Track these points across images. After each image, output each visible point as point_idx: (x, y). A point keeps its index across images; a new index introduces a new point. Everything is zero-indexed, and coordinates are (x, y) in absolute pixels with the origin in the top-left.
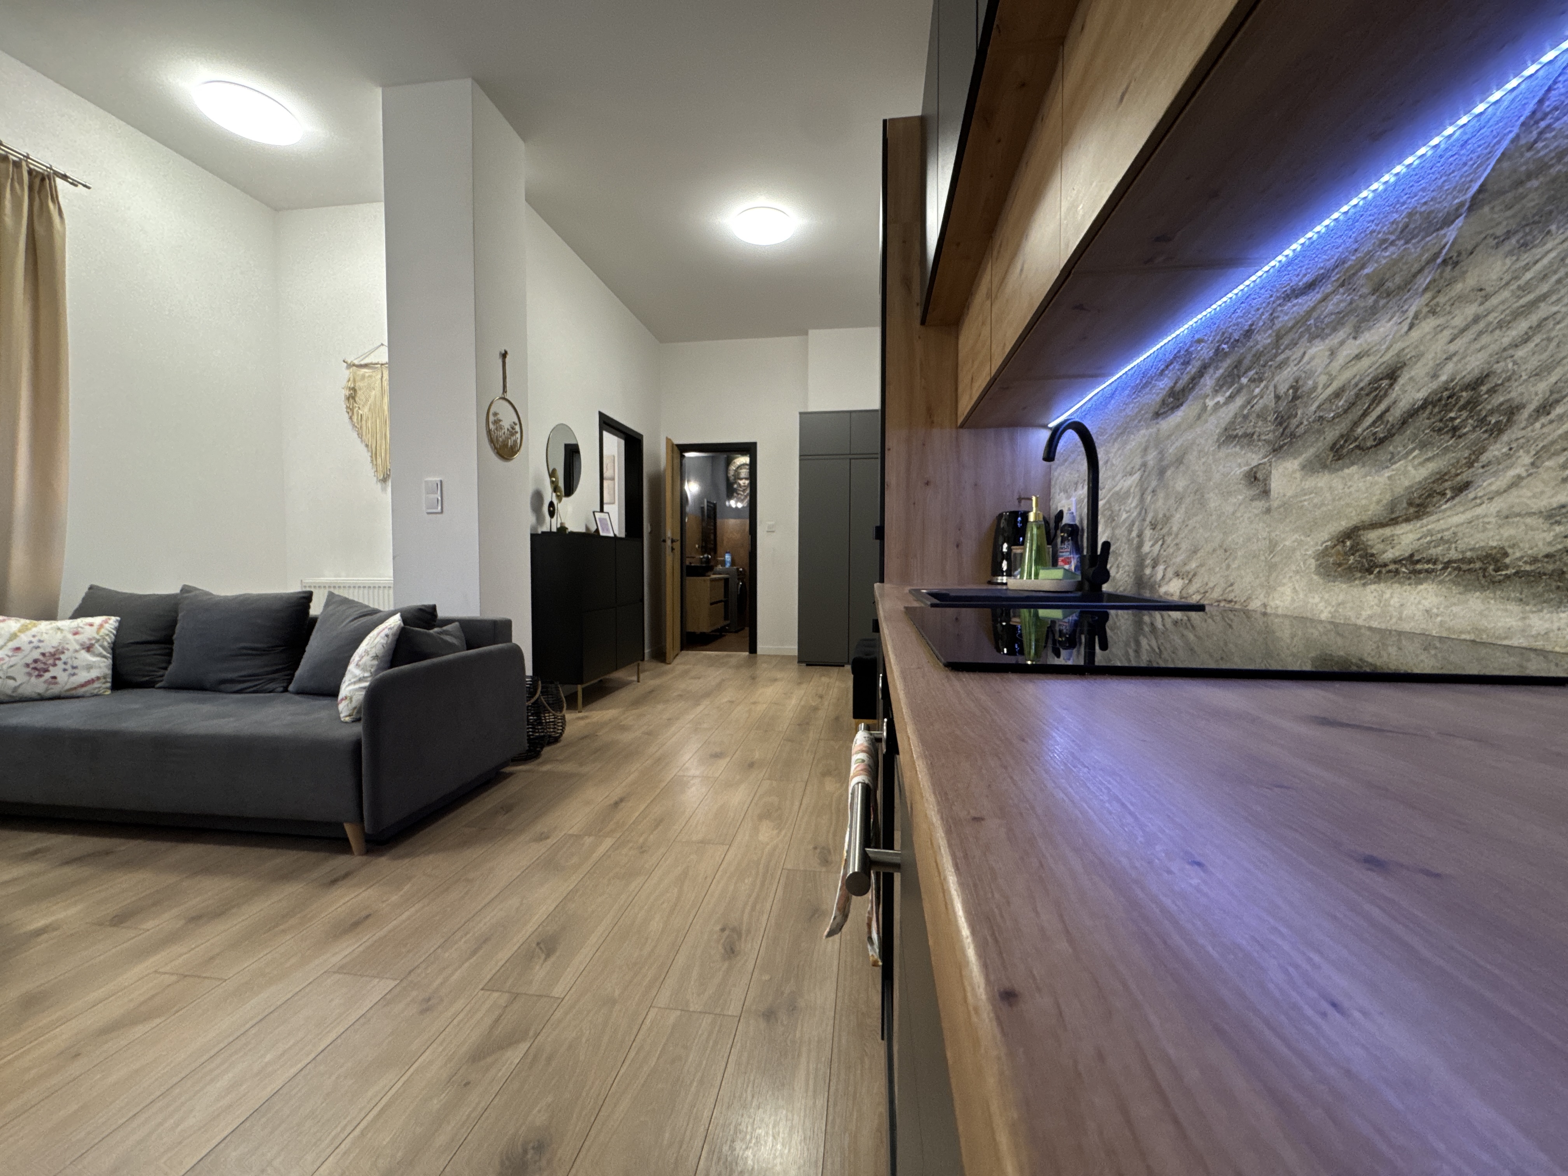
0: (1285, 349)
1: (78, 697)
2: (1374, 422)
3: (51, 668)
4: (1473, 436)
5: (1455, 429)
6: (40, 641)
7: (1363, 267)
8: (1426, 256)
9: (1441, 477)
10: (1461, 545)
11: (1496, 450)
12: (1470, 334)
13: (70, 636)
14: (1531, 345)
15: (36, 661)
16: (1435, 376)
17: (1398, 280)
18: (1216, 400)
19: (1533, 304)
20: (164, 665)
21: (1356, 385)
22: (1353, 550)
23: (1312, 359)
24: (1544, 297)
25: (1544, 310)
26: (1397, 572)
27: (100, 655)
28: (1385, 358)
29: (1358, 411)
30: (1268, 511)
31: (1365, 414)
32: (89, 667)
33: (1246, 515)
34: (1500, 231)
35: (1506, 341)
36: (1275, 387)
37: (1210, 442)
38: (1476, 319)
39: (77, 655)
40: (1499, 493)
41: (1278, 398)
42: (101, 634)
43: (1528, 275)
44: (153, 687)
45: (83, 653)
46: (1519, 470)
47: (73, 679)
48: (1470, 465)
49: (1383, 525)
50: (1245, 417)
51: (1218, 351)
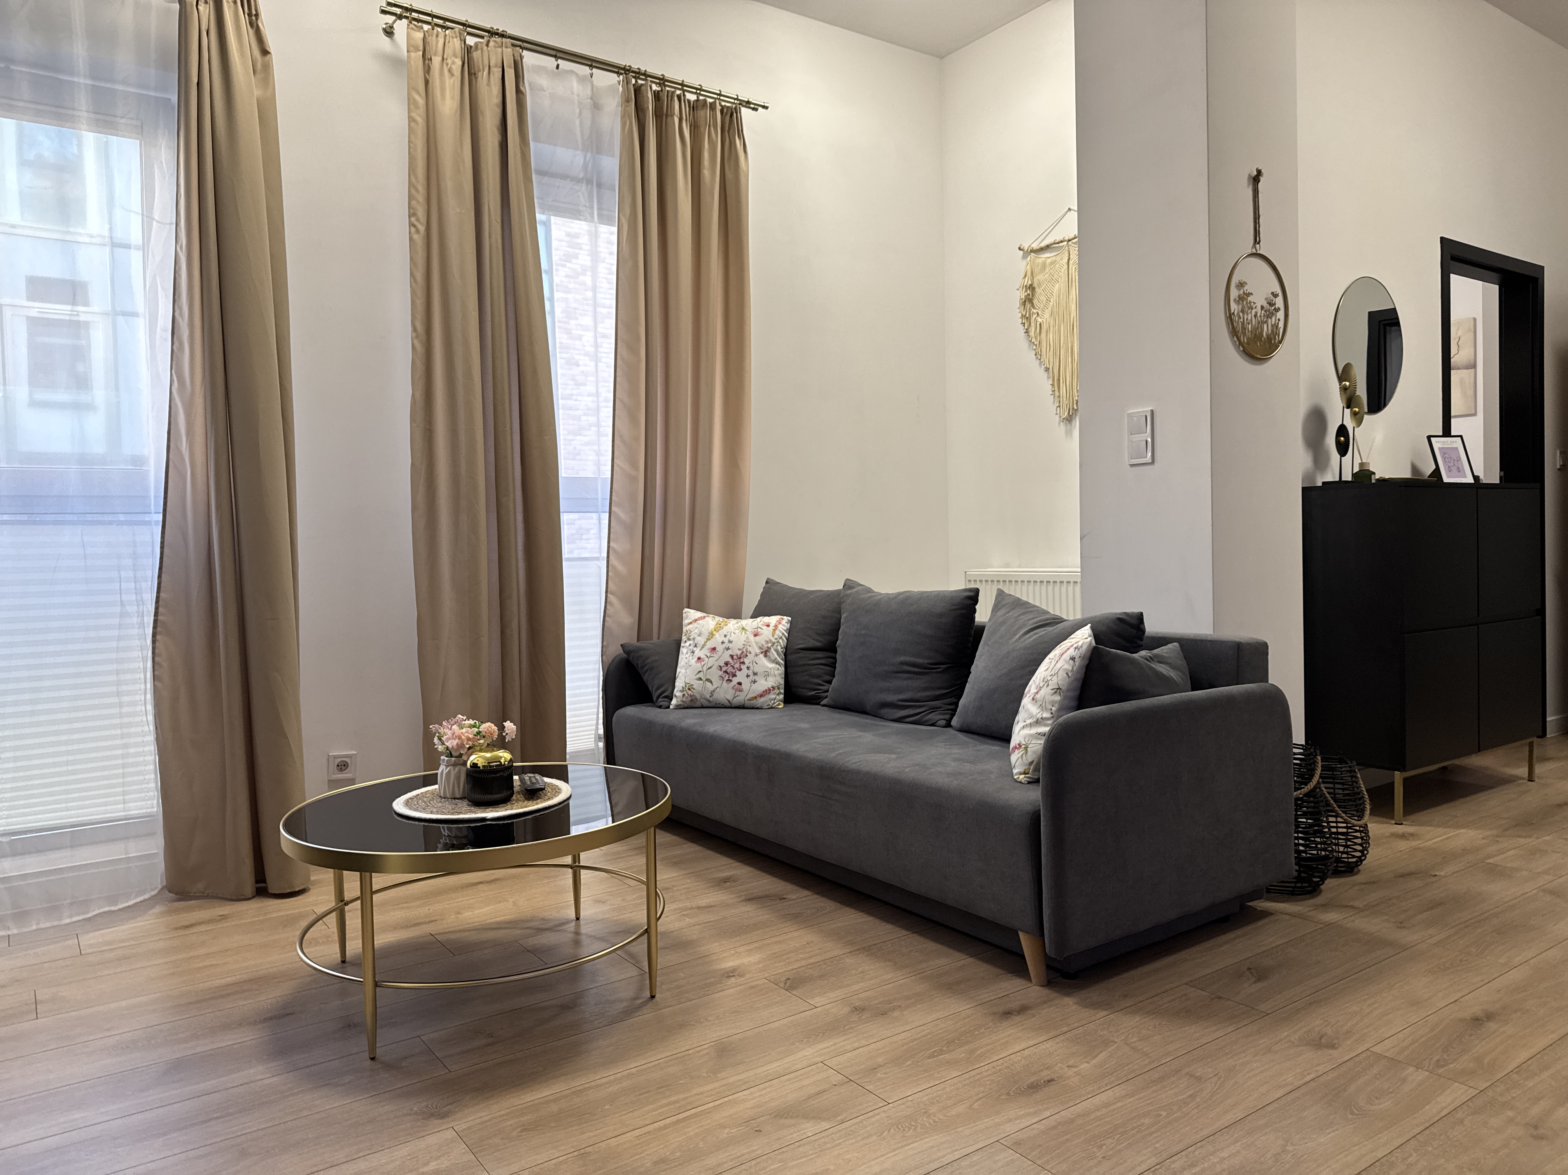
1: (758, 708)
3: (738, 673)
6: (730, 642)
13: (752, 638)
15: (727, 664)
20: (828, 678)
27: (775, 661)
32: (767, 675)
39: (756, 659)
42: (776, 637)
44: (818, 704)
45: (762, 656)
47: (754, 686)
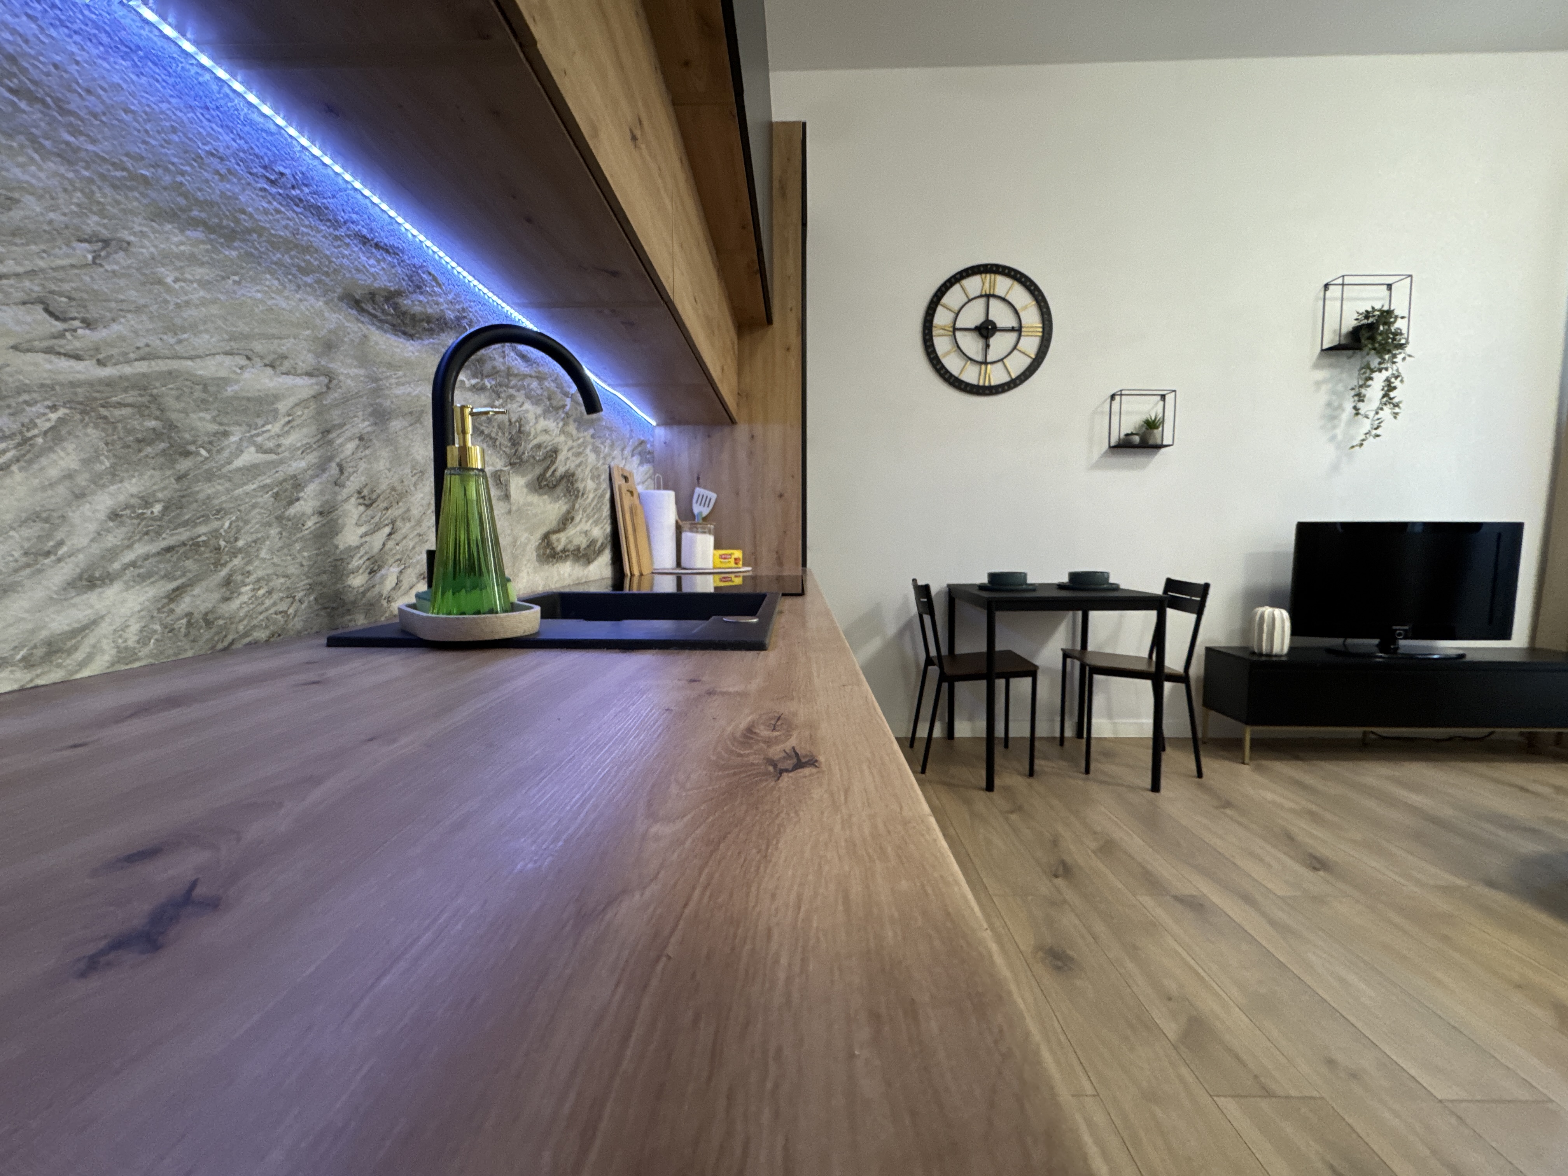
2: (551, 475)
16: (565, 464)
21: (545, 448)
22: (547, 546)
23: (527, 411)
26: (561, 558)
29: (546, 464)
31: (548, 467)
41: (510, 422)
49: (556, 532)
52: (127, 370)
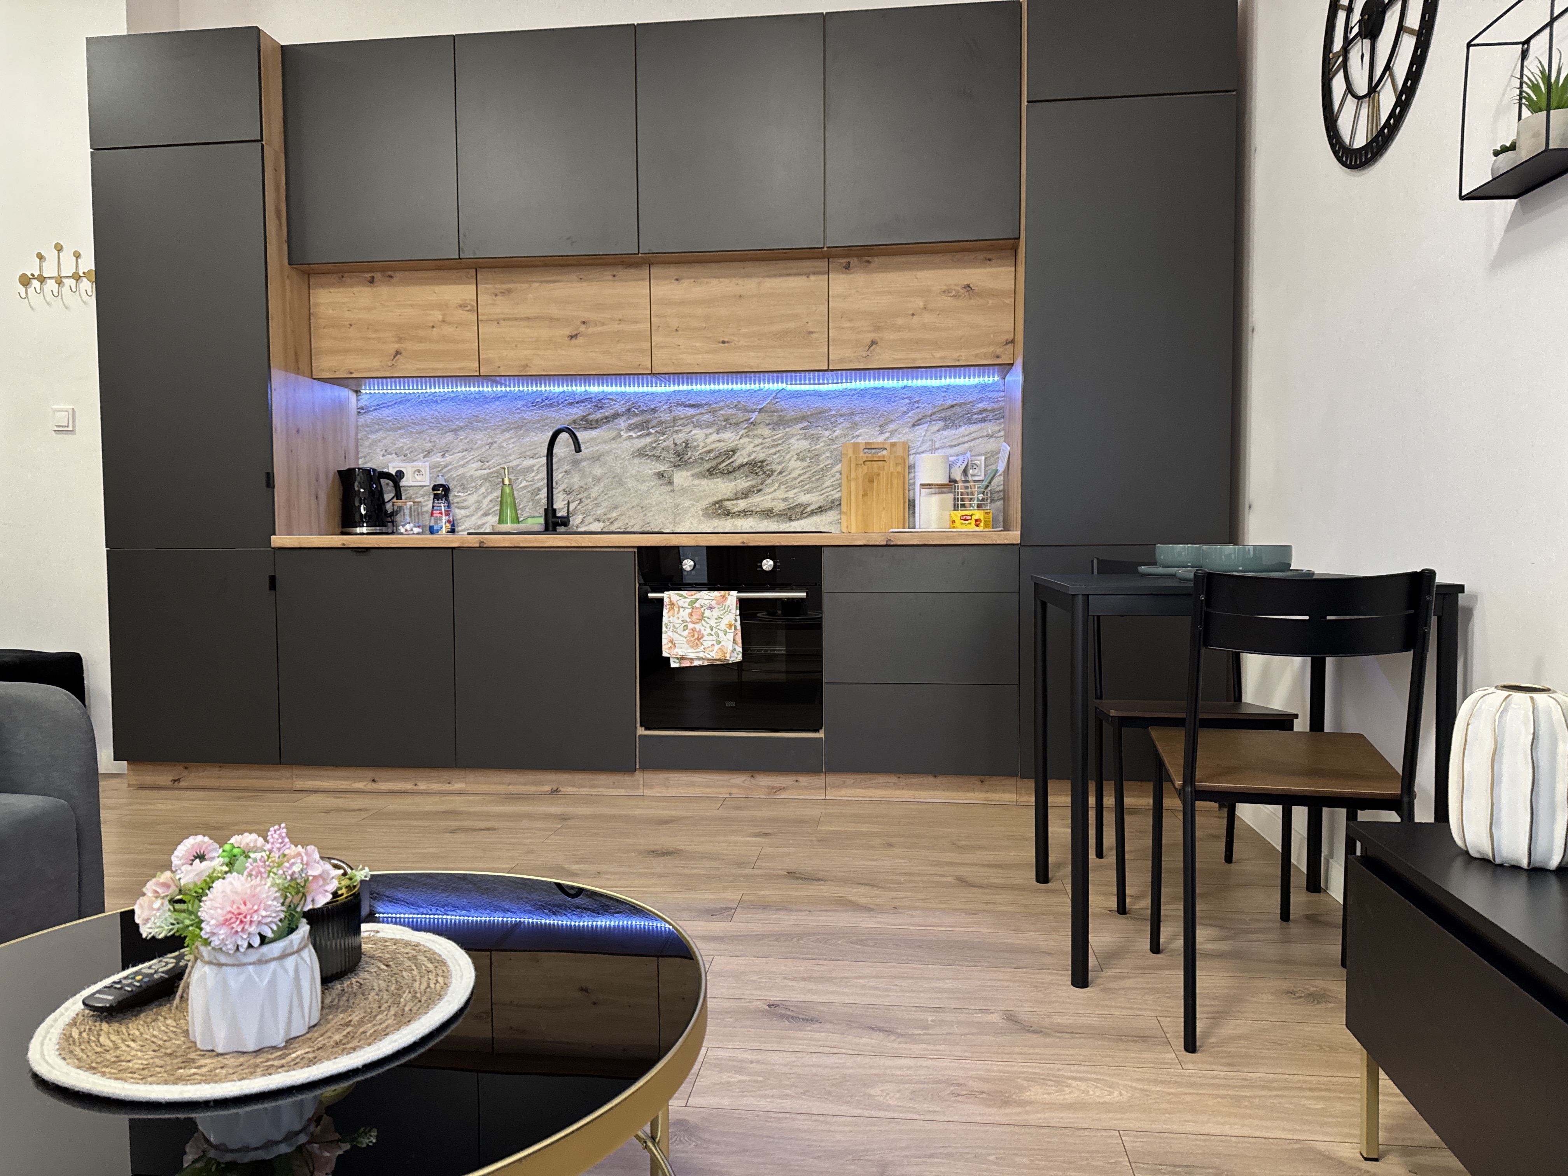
0: (680, 425)
2: (727, 465)
4: (762, 476)
5: (757, 473)
7: (720, 410)
8: (744, 418)
9: (753, 487)
10: (761, 507)
11: (769, 481)
12: (760, 447)
14: (777, 456)
16: (749, 456)
17: (734, 421)
18: (629, 434)
19: (777, 445)
21: (719, 450)
22: (720, 508)
23: (695, 435)
24: (779, 444)
25: (779, 448)
26: (739, 515)
28: (732, 445)
29: (720, 460)
30: (673, 491)
31: (723, 461)
33: (658, 492)
34: (767, 422)
35: (770, 452)
36: (674, 439)
37: (626, 454)
38: (762, 444)
40: (771, 493)
41: (676, 445)
43: (775, 437)
46: (775, 487)
48: (762, 484)
49: (733, 500)
50: (654, 448)
51: (629, 410)
52: (494, 469)
